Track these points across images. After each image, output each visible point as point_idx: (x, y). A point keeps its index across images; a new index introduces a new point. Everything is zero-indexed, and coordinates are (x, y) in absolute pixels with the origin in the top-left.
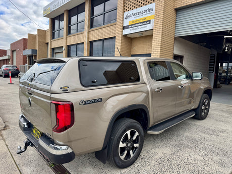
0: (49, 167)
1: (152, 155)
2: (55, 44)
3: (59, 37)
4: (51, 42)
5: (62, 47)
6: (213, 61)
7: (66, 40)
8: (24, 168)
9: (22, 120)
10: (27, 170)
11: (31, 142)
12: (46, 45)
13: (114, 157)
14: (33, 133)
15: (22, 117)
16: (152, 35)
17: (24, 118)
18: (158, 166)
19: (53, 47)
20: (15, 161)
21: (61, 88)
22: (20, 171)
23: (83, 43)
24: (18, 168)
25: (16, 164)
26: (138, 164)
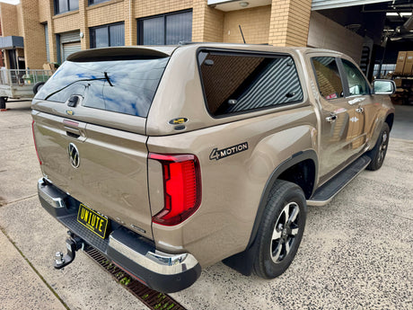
0: (120, 286)
1: (314, 245)
2: (62, 25)
3: (69, 10)
4: (53, 20)
5: (78, 31)
6: (365, 59)
7: (86, 15)
8: (66, 292)
9: (45, 190)
10: (75, 297)
11: (82, 241)
12: (40, 27)
13: (263, 261)
14: (82, 221)
15: (45, 183)
16: (270, 6)
17: (50, 185)
18: (335, 267)
19: (57, 31)
20: (42, 278)
21: (171, 122)
22: (60, 299)
23: (122, 23)
24: (54, 292)
25: (47, 285)
26: (298, 267)
